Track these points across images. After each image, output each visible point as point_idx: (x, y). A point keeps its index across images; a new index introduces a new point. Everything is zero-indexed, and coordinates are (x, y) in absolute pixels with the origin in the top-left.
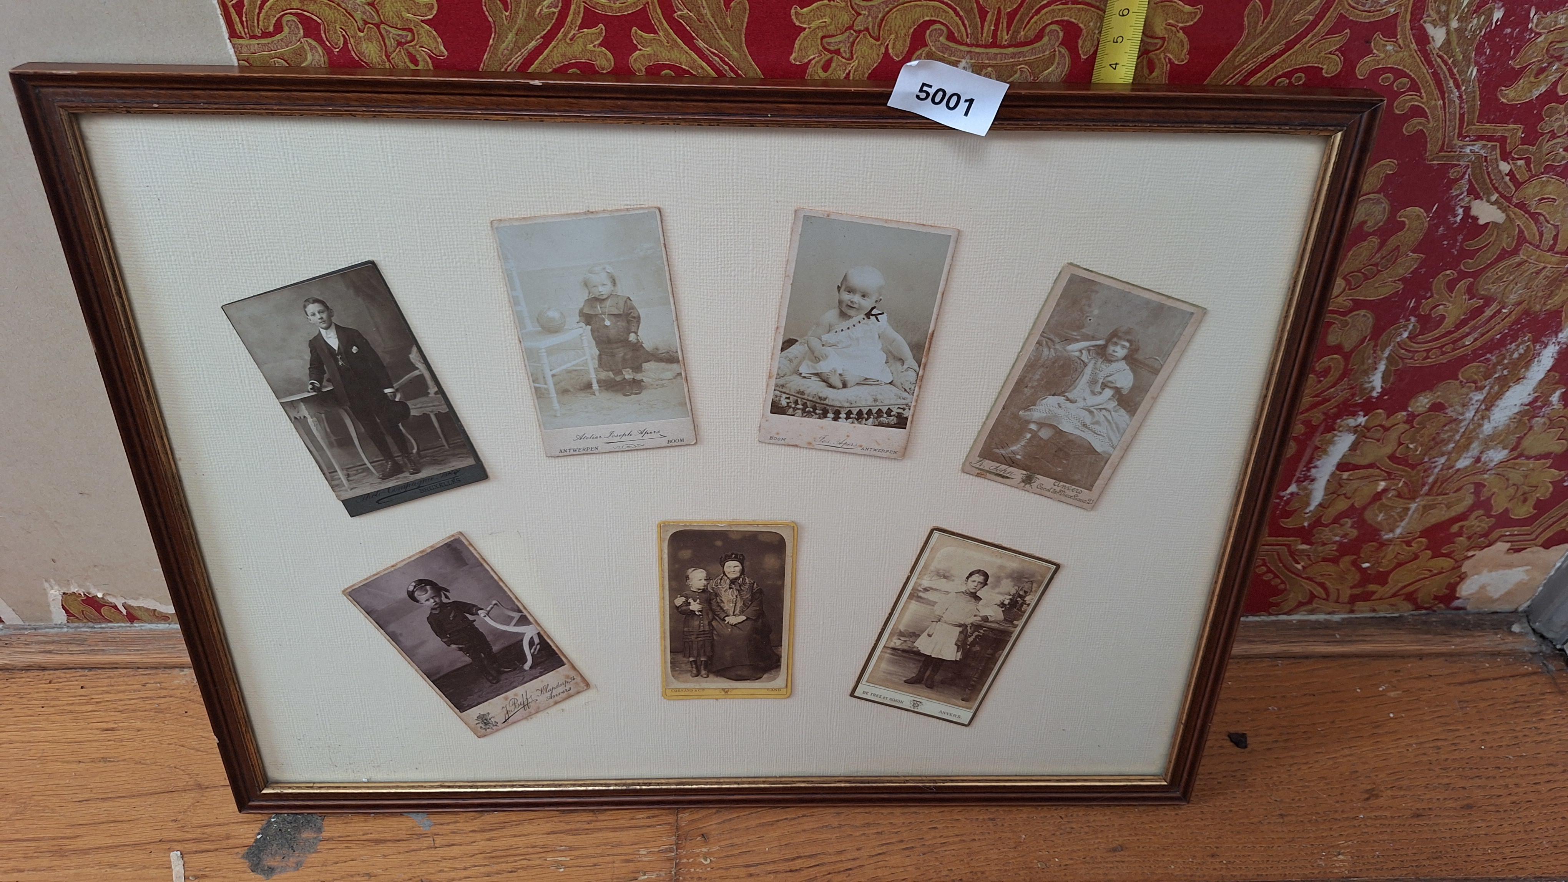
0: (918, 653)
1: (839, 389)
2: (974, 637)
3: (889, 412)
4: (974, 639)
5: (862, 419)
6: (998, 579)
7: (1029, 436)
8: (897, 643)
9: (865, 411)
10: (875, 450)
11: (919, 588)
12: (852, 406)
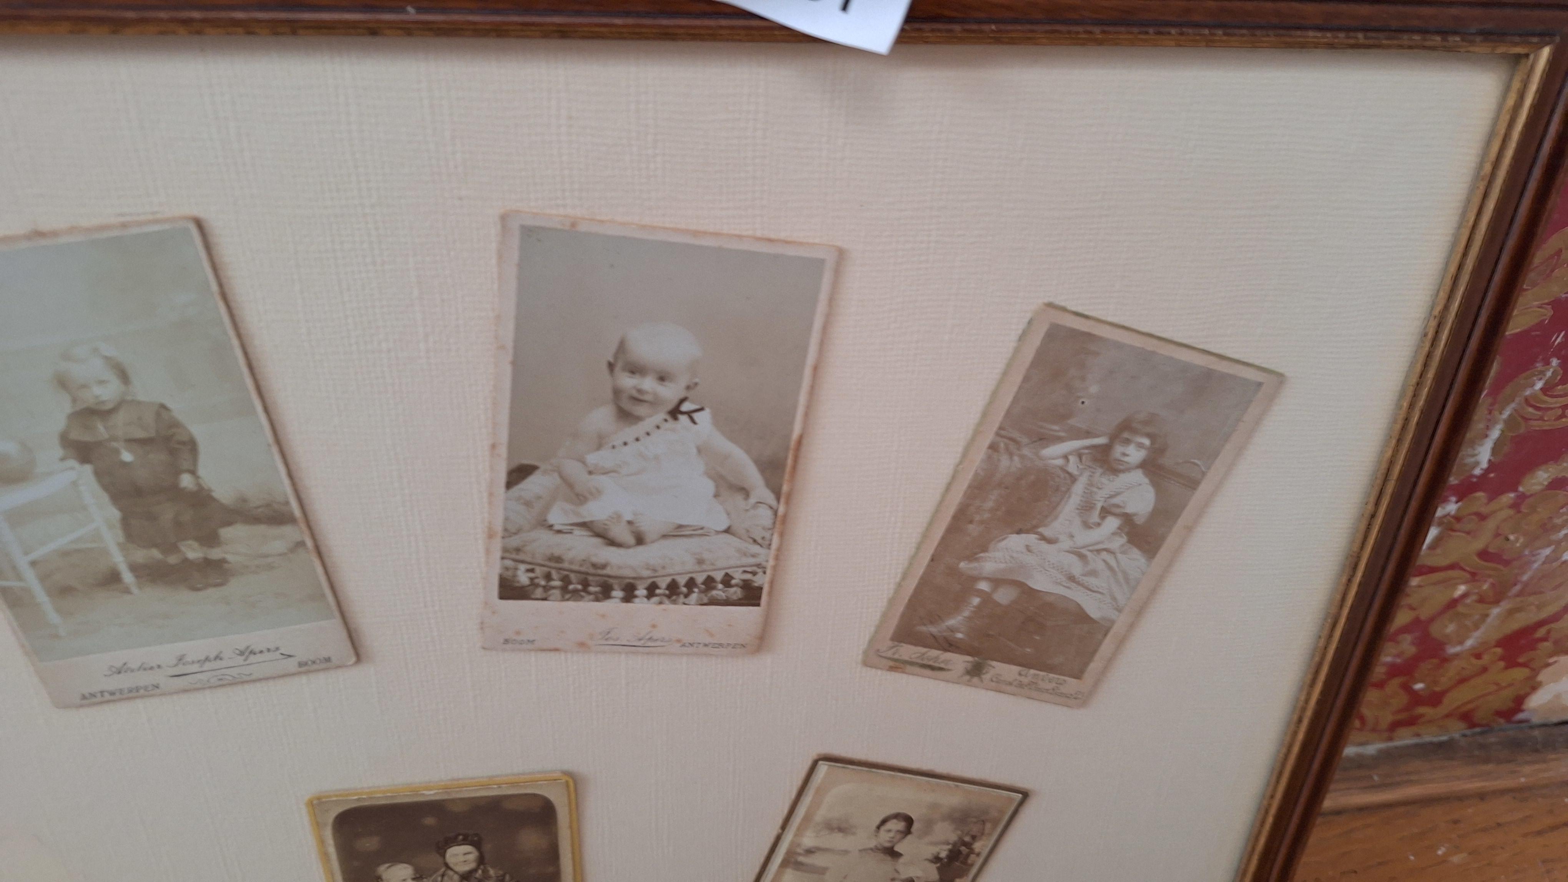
1: (628, 547)
3: (727, 581)
5: (678, 594)
6: (929, 824)
7: (976, 601)
9: (682, 581)
10: (706, 645)
11: (799, 850)
12: (657, 574)
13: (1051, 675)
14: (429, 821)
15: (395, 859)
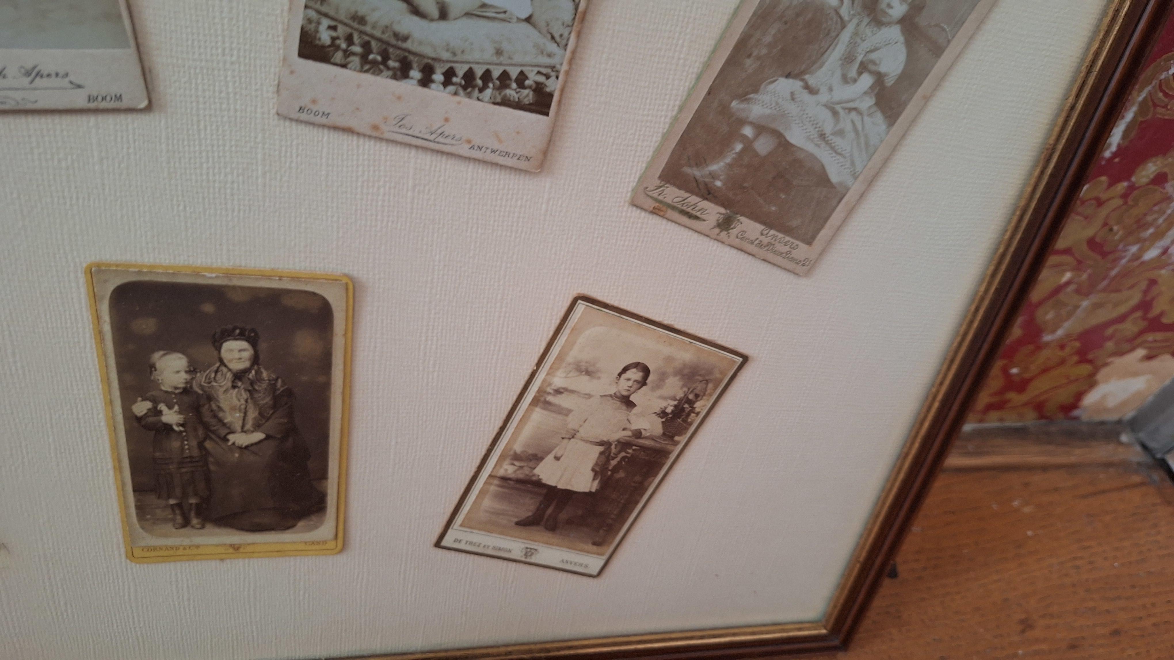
0: (538, 484)
1: (432, 20)
2: (618, 459)
4: (620, 463)
6: (663, 377)
7: (739, 148)
8: (509, 469)
9: (479, 71)
10: (493, 151)
11: (549, 390)
12: (455, 59)
13: (788, 238)
14: (208, 308)
15: (171, 347)
